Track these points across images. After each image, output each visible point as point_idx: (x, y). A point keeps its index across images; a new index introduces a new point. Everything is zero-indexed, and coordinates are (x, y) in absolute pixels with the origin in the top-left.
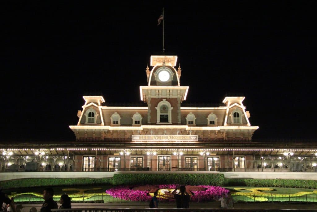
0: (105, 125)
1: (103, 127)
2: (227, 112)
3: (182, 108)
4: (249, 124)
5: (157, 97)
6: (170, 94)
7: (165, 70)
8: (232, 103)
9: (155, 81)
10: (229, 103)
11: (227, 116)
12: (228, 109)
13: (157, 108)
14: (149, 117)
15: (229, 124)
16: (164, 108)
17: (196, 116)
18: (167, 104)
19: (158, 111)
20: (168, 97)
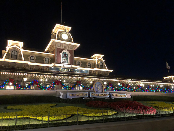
0: (25, 60)
1: (23, 62)
2: (96, 62)
3: (75, 57)
4: (107, 69)
5: (61, 48)
6: (69, 47)
7: (66, 33)
8: (98, 57)
9: (59, 38)
10: (96, 57)
11: (96, 64)
12: (96, 60)
13: (61, 54)
14: (56, 58)
15: (98, 68)
16: (65, 55)
17: (82, 62)
18: (67, 52)
19: (62, 56)
20: (68, 48)
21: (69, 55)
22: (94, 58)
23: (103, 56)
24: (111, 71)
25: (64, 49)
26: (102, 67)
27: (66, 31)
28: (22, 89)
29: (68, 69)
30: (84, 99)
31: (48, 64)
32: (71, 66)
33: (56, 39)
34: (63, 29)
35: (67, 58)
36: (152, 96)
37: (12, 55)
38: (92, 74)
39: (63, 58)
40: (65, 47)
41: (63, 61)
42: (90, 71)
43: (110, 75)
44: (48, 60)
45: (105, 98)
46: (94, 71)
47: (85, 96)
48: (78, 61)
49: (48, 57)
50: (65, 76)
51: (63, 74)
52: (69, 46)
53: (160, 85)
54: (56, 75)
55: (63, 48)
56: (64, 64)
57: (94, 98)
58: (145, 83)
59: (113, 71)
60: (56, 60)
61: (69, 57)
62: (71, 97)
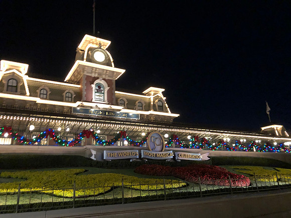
0: (30, 96)
1: (27, 98)
2: (152, 100)
3: (116, 92)
4: (169, 111)
5: (93, 75)
6: (106, 75)
7: (101, 51)
8: (155, 93)
9: (90, 59)
10: (152, 93)
11: (152, 103)
12: (152, 98)
13: (93, 86)
14: (84, 93)
15: (155, 110)
16: (99, 87)
17: (128, 100)
18: (103, 82)
19: (94, 89)
20: (104, 76)
21: (107, 88)
22: (148, 94)
23: (163, 90)
24: (177, 115)
25: (97, 78)
26: (161, 108)
27: (102, 47)
28: (26, 144)
29: (105, 112)
30: (131, 161)
31: (71, 102)
32: (110, 106)
33: (85, 60)
34: (97, 44)
35: (104, 93)
36: (242, 158)
37: (8, 86)
38: (145, 121)
39: (95, 92)
40: (99, 74)
41: (97, 97)
42: (141, 115)
43: (175, 123)
44: (70, 96)
45: (166, 160)
46: (147, 115)
47: (133, 156)
48: (121, 99)
49: (71, 91)
50: (99, 122)
51: (96, 120)
52: (106, 72)
53: (256, 139)
54: (85, 121)
55: (96, 75)
56: (98, 103)
57: (148, 159)
58: (232, 137)
59: (179, 115)
60: (84, 96)
61: (106, 92)
62: (110, 158)
